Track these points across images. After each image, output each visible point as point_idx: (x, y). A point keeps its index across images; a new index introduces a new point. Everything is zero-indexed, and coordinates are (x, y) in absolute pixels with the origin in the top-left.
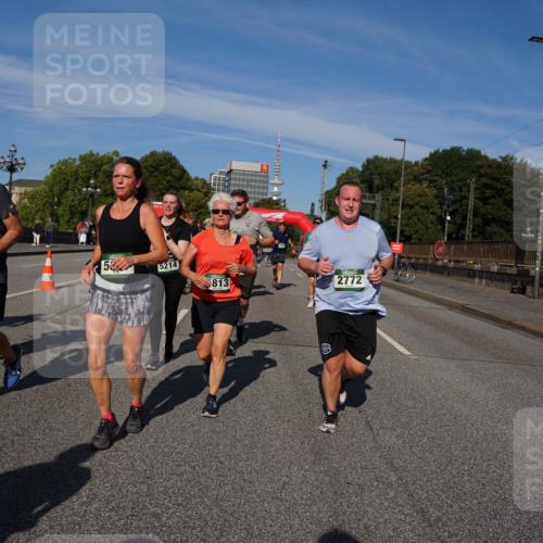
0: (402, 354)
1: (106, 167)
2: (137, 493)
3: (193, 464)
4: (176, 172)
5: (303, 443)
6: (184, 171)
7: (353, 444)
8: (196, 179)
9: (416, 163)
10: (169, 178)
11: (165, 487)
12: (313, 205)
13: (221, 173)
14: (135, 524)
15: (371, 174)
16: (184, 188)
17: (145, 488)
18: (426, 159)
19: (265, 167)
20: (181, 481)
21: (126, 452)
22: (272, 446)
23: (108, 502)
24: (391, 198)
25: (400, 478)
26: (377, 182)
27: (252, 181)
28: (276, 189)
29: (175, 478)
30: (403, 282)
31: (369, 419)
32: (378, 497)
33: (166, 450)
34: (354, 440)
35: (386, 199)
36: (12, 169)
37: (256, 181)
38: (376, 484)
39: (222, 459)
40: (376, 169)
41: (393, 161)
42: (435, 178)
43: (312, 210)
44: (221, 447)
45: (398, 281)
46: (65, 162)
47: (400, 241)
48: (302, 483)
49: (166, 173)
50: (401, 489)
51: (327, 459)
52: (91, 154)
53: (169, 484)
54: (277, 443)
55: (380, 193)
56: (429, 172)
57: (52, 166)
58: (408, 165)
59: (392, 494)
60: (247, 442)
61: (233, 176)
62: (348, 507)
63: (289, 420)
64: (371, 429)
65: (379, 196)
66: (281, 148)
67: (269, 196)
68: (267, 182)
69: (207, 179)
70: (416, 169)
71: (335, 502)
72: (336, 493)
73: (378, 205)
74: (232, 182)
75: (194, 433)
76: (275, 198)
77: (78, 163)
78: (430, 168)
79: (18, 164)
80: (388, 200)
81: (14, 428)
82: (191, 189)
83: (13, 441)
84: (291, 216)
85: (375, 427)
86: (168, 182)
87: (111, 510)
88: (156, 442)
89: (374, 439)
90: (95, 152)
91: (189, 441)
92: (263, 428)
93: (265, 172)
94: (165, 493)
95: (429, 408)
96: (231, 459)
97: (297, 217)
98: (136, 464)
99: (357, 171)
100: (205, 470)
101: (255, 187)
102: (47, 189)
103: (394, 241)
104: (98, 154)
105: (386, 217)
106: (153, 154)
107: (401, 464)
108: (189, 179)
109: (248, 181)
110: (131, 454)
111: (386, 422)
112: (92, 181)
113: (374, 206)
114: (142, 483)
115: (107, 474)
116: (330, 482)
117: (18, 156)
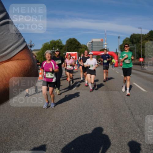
0: (143, 91)
1: (57, 44)
2: (60, 138)
3: (78, 128)
4: (77, 43)
5: (111, 120)
6: (79, 43)
7: (127, 120)
8: (83, 45)
9: (146, 35)
10: (75, 45)
11: (69, 136)
12: (116, 49)
13: (90, 43)
14: (59, 147)
15: (133, 39)
16: (80, 48)
17: (63, 136)
18: (148, 33)
19: (102, 40)
20: (74, 134)
21: (59, 125)
22: (102, 121)
23: (52, 141)
24: (139, 45)
25: (141, 130)
26: (134, 41)
27: (99, 44)
28: (106, 46)
29: (72, 133)
30: (144, 69)
31: (132, 112)
32: (133, 136)
33: (70, 124)
34: (127, 118)
35: (137, 46)
36: (31, 47)
37: (100, 44)
38: (133, 132)
39: (87, 126)
40: (134, 37)
41: (139, 35)
42: (151, 38)
43: (116, 51)
44: (87, 123)
45: (142, 69)
46: (46, 44)
47: (142, 58)
48: (110, 133)
49: (74, 44)
50: (141, 134)
51: (118, 125)
52: (53, 41)
53: (70, 135)
54: (104, 121)
55: (136, 44)
56: (149, 37)
57: (42, 45)
58: (143, 35)
59: (138, 135)
60: (95, 121)
61: (93, 43)
62: (124, 140)
63: (108, 113)
64: (133, 114)
65: (135, 45)
66: (106, 34)
67: (104, 48)
68: (103, 44)
69: (86, 45)
70: (146, 36)
71: (120, 138)
72: (121, 136)
73: (135, 48)
74: (93, 45)
75: (79, 118)
76: (106, 48)
77: (49, 43)
78: (150, 35)
79: (33, 45)
80: (138, 46)
81: (27, 120)
82: (81, 48)
83: (26, 124)
84: (110, 53)
85: (134, 114)
86: (75, 46)
87: (52, 144)
88: (67, 122)
89: (133, 118)
90: (54, 40)
91: (77, 121)
92: (100, 116)
93: (102, 41)
94: (69, 137)
95: (151, 107)
96: (89, 126)
97: (112, 53)
98: (61, 129)
99: (128, 38)
100: (81, 130)
101: (100, 46)
102: (42, 51)
103: (140, 57)
104: (55, 41)
105: (138, 51)
106: (70, 39)
107: (141, 125)
108: (81, 45)
109: (98, 44)
110: (60, 126)
111: (137, 112)
112: (53, 48)
113: (134, 48)
114: (62, 135)
115: (52, 132)
116: (119, 132)
117: (32, 43)
